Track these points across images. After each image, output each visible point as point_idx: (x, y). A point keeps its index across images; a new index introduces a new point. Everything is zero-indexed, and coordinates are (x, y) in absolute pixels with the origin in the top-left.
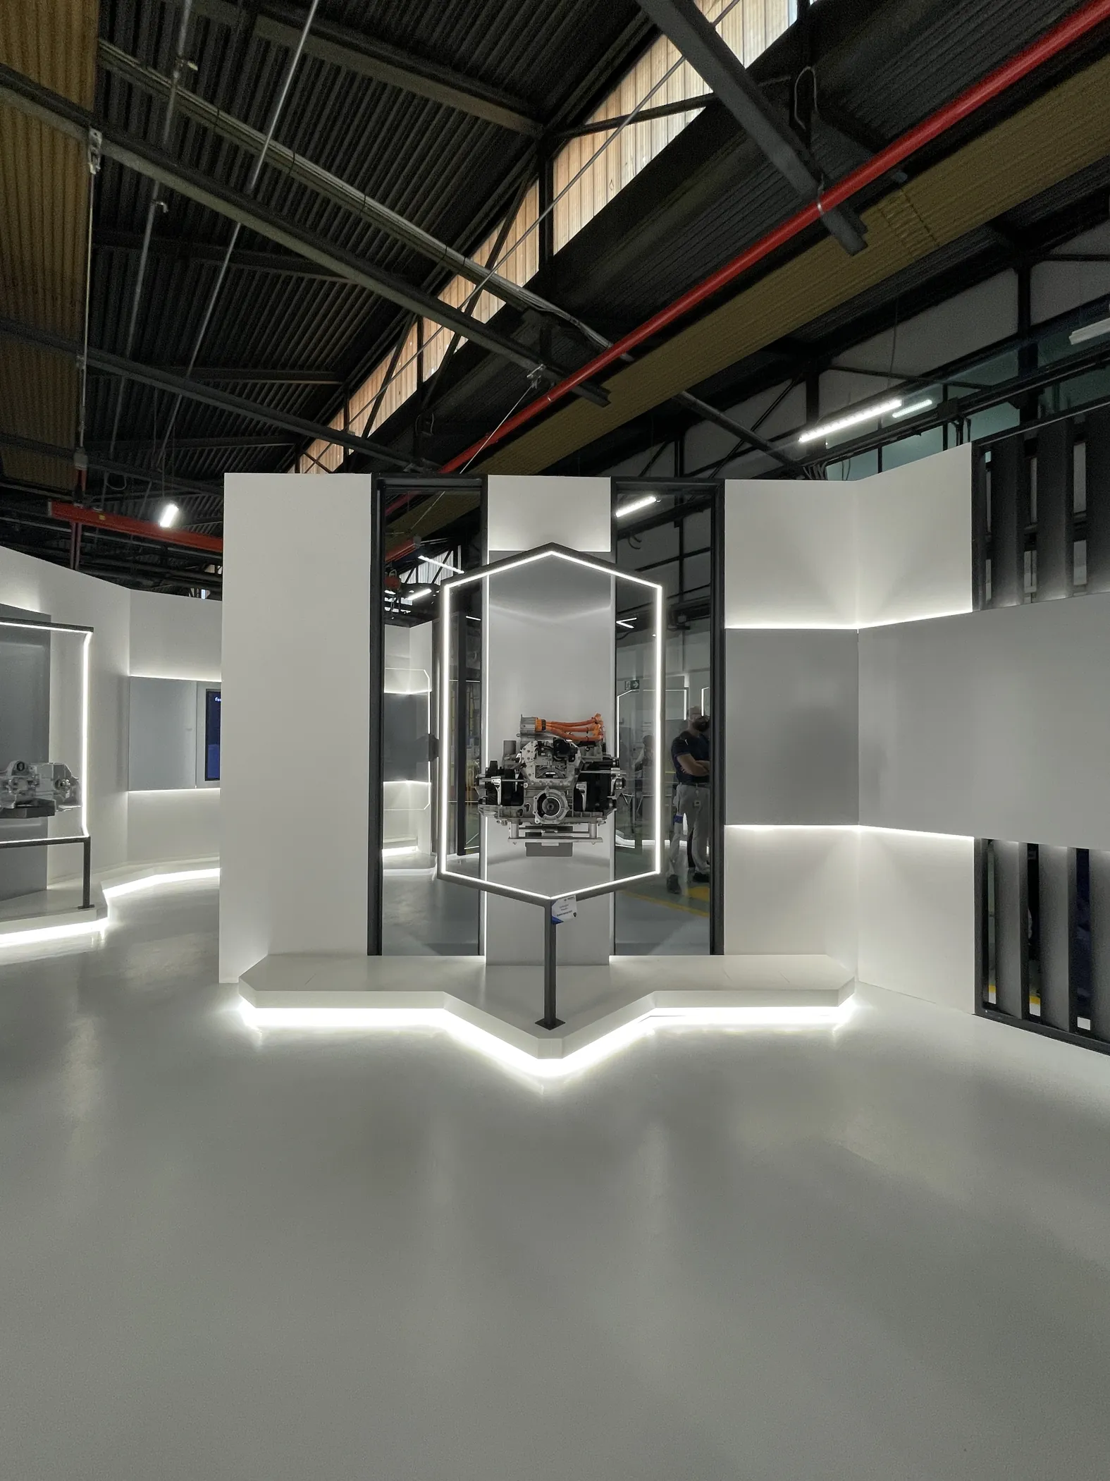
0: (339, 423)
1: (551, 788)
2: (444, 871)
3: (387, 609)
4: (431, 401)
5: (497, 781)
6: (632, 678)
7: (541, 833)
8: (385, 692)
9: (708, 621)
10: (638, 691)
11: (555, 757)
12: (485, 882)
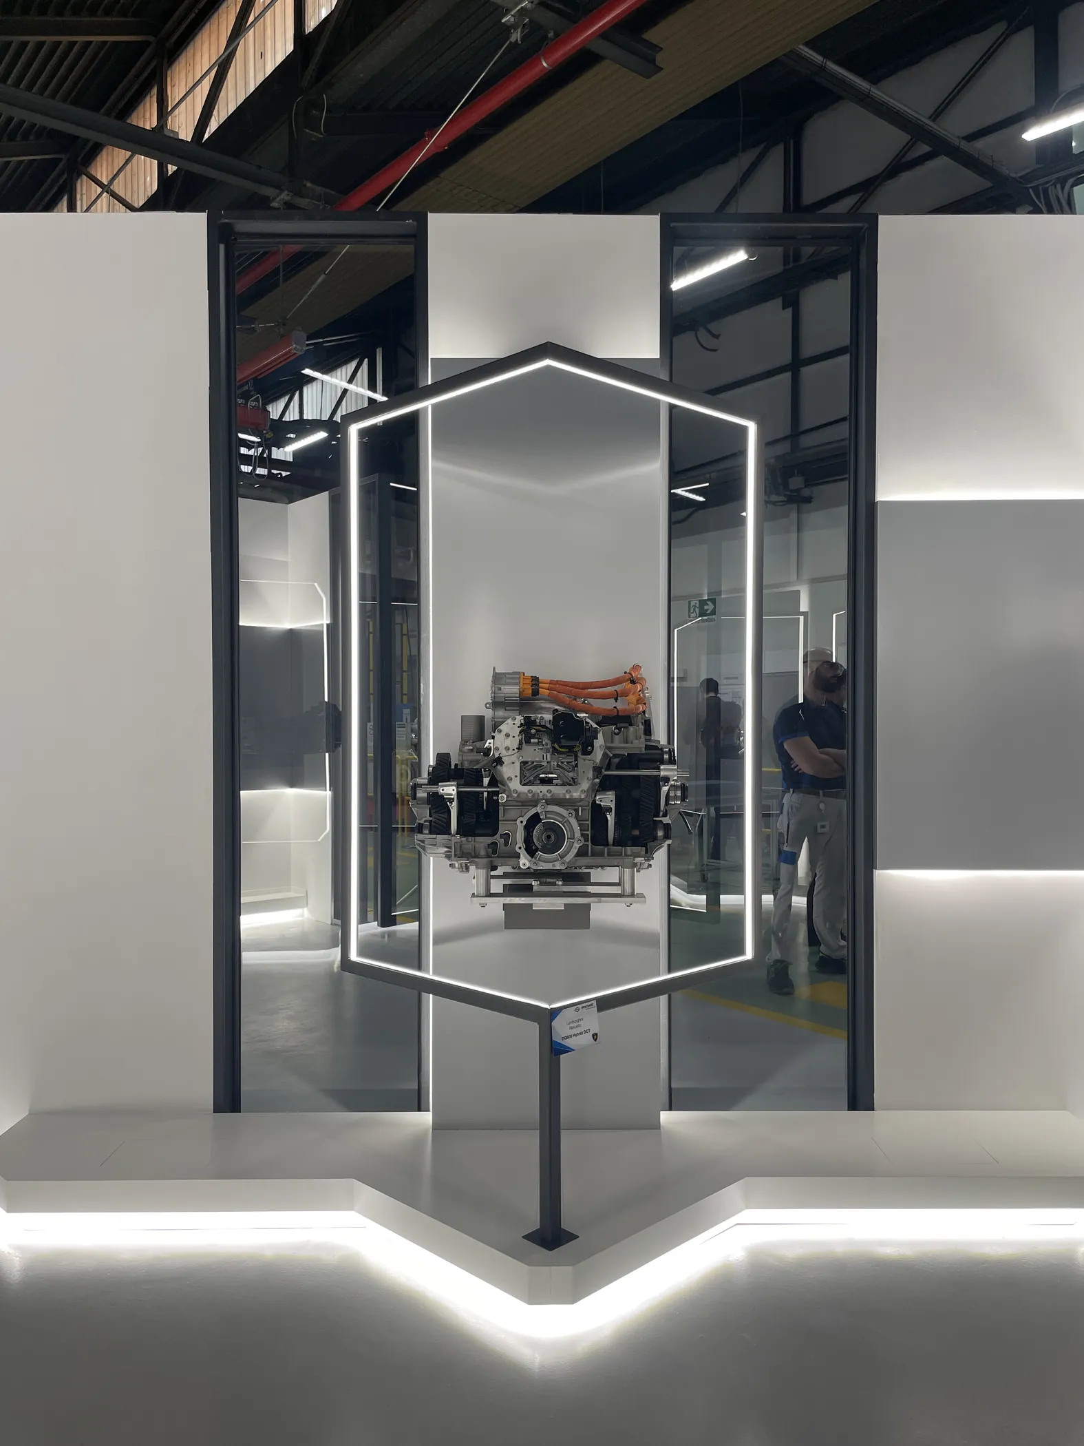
0: (148, 115)
1: (549, 802)
2: (354, 956)
3: (246, 469)
4: (323, 70)
5: (449, 790)
6: (701, 595)
7: (531, 886)
8: (241, 624)
9: (843, 488)
10: (711, 620)
11: (556, 746)
12: (430, 976)
